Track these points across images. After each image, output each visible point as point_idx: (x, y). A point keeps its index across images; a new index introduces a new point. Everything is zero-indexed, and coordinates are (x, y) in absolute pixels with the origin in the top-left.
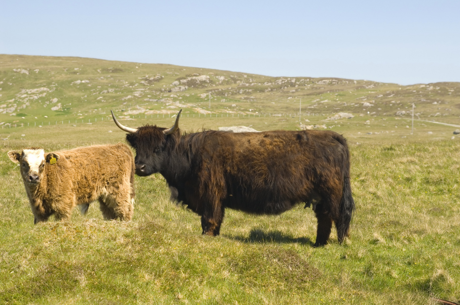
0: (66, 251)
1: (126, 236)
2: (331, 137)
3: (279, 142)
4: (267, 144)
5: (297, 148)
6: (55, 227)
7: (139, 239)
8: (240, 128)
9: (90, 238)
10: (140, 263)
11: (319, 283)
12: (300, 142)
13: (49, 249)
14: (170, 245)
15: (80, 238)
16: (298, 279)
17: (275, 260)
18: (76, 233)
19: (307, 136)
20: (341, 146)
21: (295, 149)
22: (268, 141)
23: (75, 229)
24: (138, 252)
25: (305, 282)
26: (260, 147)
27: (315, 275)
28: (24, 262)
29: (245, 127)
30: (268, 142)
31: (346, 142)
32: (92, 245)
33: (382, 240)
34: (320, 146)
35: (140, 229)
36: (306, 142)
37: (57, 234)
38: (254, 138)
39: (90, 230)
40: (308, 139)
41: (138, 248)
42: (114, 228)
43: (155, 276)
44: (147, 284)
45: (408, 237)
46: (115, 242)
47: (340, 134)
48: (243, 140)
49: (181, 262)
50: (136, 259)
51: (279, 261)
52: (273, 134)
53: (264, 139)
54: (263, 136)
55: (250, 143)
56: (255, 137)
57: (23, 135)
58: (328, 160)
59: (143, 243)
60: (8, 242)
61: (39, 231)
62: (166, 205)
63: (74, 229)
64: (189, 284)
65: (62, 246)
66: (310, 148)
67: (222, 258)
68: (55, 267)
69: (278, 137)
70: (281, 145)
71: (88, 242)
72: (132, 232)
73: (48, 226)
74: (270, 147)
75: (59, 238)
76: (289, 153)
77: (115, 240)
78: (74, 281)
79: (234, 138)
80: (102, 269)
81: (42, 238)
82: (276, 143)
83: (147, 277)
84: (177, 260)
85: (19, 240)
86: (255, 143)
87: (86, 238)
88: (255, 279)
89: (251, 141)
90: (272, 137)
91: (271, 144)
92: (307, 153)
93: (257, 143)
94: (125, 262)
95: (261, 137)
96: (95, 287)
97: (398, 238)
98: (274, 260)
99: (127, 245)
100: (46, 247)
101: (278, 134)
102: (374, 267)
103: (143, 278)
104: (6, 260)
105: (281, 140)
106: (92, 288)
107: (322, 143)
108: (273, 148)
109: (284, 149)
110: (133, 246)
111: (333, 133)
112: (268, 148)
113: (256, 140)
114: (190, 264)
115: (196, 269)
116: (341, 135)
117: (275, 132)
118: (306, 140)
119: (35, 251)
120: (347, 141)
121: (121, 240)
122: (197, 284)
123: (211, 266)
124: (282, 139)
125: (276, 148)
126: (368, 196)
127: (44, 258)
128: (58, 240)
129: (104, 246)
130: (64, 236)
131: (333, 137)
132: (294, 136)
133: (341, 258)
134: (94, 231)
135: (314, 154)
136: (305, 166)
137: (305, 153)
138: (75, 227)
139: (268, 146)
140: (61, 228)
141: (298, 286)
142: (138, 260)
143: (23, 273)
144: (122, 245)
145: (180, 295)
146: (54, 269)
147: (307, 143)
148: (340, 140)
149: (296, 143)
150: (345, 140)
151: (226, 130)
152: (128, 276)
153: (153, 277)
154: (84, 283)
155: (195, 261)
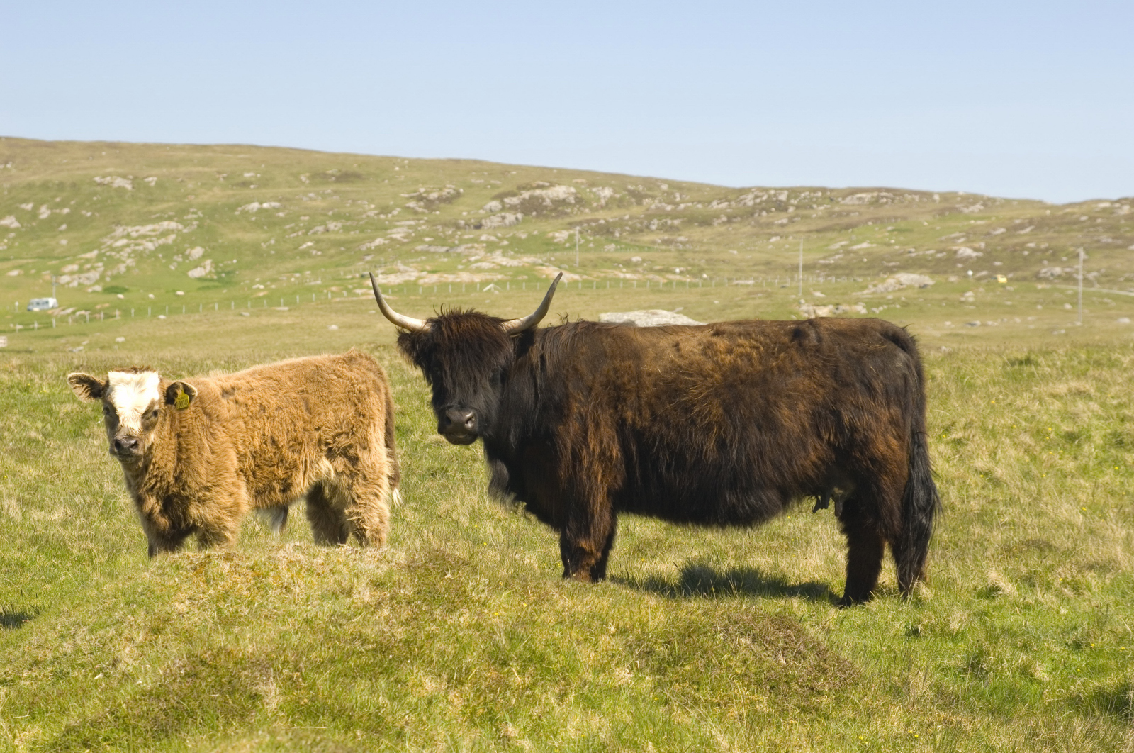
0: (227, 622)
1: (377, 584)
2: (878, 335)
3: (751, 347)
4: (720, 352)
5: (792, 360)
6: (201, 564)
7: (408, 591)
8: (653, 314)
9: (288, 590)
10: (411, 650)
11: (854, 697)
12: (800, 345)
13: (189, 619)
14: (484, 604)
15: (265, 589)
16: (801, 686)
17: (745, 641)
18: (254, 578)
19: (817, 332)
20: (902, 355)
21: (788, 365)
22: (722, 343)
23: (252, 569)
24: (406, 623)
25: (820, 693)
26: (702, 358)
27: (844, 676)
28: (127, 650)
29: (665, 312)
30: (722, 345)
31: (914, 345)
32: (293, 608)
33: (1008, 587)
34: (849, 357)
35: (409, 567)
36: (815, 346)
37: (207, 582)
38: (688, 340)
39: (288, 571)
40: (820, 339)
41: (405, 614)
42: (346, 564)
43: (448, 682)
44: (430, 702)
45: (1073, 581)
46: (348, 600)
47: (901, 326)
48: (661, 344)
49: (513, 648)
50: (401, 641)
51: (754, 641)
52: (735, 329)
53: (714, 339)
54: (709, 334)
55: (678, 350)
56: (689, 336)
57: (120, 339)
58: (871, 391)
59: (419, 602)
60: (88, 601)
61: (163, 575)
62: (473, 507)
63: (248, 567)
64: (533, 700)
65: (219, 611)
66: (825, 360)
67: (613, 635)
68: (203, 662)
69: (747, 335)
70: (754, 353)
71: (282, 600)
72: (390, 574)
73: (185, 563)
74: (728, 358)
75: (212, 591)
76: (773, 374)
77: (349, 594)
78: (250, 697)
79: (640, 338)
80: (319, 667)
81: (169, 592)
82: (741, 350)
83: (430, 685)
84: (502, 641)
85: (115, 596)
86: (692, 349)
87: (279, 590)
88: (695, 687)
89: (682, 346)
90: (731, 335)
91: (730, 351)
92: (818, 375)
93: (696, 351)
94: (374, 650)
95: (706, 337)
96: (301, 712)
97: (1048, 582)
98: (743, 641)
99: (378, 606)
100: (180, 615)
101: (746, 328)
102: (989, 655)
103: (420, 689)
104: (85, 647)
105: (755, 343)
106: (294, 714)
107: (854, 350)
108: (735, 361)
109: (761, 363)
110: (393, 609)
111: (882, 323)
112: (722, 360)
113: (694, 342)
114: (534, 652)
115: (550, 663)
116: (903, 329)
117: (738, 323)
118: (815, 342)
119: (154, 624)
120: (917, 343)
121: (365, 595)
122: (553, 701)
123: (587, 656)
124: (756, 341)
125: (742, 360)
126: (972, 479)
127: (176, 640)
128: (210, 595)
129: (321, 611)
130: (223, 586)
131: (881, 334)
132: (785, 334)
133: (908, 634)
134: (298, 572)
135: (836, 375)
136: (813, 407)
137: (813, 374)
138: (251, 564)
139: (723, 356)
140: (215, 566)
141: (803, 704)
142: (407, 642)
143: (127, 677)
144: (366, 607)
145: (510, 729)
146: (200, 667)
147: (818, 350)
148: (900, 340)
149: (788, 347)
150: (913, 340)
151: (618, 321)
152: (382, 683)
153: (444, 685)
154: (275, 701)
155: (547, 645)
